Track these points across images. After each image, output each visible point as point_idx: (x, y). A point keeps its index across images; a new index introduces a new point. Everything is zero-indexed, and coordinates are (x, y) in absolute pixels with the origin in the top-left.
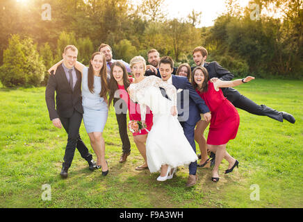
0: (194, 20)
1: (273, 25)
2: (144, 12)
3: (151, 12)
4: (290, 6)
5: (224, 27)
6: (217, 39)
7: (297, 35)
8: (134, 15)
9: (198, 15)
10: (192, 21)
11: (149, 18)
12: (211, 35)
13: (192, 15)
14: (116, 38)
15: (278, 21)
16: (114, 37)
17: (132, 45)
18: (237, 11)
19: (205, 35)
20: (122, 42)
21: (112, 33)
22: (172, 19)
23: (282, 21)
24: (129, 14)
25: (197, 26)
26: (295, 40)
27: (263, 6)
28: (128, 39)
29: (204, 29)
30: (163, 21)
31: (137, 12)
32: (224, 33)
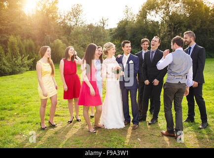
0: (104, 24)
1: (155, 26)
2: (70, 20)
3: (75, 20)
4: (164, 13)
5: (124, 28)
6: (120, 36)
7: (170, 31)
8: (62, 22)
9: (106, 20)
10: (102, 25)
11: (73, 24)
12: (116, 33)
13: (102, 21)
14: (51, 39)
15: (157, 22)
16: (49, 38)
17: (63, 43)
18: (131, 17)
19: (112, 34)
20: (55, 41)
21: (48, 35)
22: (89, 24)
23: (160, 23)
24: (59, 21)
25: (106, 28)
26: (169, 35)
27: (148, 13)
28: (60, 39)
29: (111, 30)
30: (83, 25)
31: (64, 20)
32: (125, 32)
